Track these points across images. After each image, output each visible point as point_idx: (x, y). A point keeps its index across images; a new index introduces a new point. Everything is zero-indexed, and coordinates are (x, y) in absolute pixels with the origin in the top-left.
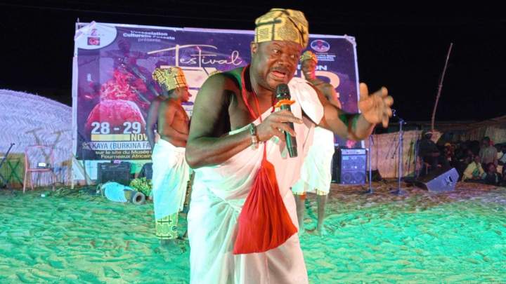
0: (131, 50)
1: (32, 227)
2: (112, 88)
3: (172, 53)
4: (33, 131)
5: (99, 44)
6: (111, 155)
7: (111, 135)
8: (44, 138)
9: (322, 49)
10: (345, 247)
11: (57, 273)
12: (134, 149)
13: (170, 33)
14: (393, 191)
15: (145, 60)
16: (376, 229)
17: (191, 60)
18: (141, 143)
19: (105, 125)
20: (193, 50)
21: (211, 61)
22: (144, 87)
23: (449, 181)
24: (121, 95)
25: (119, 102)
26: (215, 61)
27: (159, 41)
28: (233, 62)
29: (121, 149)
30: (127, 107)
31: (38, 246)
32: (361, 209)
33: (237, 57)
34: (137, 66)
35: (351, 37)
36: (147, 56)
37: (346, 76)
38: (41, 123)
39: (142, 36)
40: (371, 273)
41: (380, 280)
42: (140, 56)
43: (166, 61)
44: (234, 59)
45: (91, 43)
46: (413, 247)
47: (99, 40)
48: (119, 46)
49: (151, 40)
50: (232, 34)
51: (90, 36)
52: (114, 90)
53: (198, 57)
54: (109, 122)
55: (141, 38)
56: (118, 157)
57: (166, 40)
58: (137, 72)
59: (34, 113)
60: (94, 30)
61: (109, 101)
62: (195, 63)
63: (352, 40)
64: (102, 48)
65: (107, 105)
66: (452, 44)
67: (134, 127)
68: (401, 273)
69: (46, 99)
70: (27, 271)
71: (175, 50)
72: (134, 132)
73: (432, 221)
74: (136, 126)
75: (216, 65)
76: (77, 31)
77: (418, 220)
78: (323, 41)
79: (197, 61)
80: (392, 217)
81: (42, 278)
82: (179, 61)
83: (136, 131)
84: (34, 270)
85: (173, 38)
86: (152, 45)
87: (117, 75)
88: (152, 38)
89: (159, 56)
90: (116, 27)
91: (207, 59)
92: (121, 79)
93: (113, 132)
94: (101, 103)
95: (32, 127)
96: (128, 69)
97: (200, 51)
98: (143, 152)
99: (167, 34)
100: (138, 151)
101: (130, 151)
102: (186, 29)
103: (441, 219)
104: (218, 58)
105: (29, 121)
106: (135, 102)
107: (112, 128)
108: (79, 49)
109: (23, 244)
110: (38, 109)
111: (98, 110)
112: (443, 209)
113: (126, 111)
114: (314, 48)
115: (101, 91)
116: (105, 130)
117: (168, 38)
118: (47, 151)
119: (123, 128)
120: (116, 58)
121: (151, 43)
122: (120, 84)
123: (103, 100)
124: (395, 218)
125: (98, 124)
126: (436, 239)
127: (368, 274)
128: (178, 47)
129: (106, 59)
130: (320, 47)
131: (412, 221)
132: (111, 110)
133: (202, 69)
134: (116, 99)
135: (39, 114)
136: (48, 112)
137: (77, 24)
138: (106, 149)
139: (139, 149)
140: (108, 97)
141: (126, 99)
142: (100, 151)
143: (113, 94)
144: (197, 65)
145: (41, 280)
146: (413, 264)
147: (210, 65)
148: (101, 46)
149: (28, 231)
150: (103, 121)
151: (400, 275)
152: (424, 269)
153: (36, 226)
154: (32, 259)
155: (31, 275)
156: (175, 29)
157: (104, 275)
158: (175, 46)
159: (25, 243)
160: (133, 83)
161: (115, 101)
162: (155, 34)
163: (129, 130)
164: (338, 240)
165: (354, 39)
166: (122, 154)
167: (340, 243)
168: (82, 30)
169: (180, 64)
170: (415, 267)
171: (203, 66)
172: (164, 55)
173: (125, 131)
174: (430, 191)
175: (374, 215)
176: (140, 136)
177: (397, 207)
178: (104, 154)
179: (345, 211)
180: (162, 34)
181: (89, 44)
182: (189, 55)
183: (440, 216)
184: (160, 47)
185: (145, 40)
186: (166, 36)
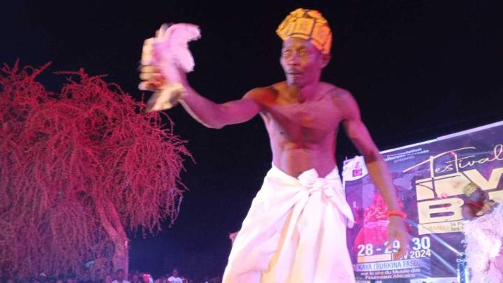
2: (373, 210)
3: (427, 165)
5: (361, 174)
6: (374, 275)
7: (375, 256)
12: (395, 268)
13: (424, 147)
15: (401, 179)
17: (447, 167)
18: (402, 262)
19: (369, 247)
20: (447, 157)
21: (469, 163)
24: (382, 216)
25: (380, 223)
26: (474, 162)
27: (413, 157)
28: (496, 157)
29: (384, 269)
30: (386, 227)
33: (501, 151)
34: (394, 186)
36: (402, 175)
39: (398, 157)
42: (396, 176)
43: (420, 175)
44: (497, 153)
45: (355, 174)
47: (361, 170)
49: (405, 159)
51: (354, 169)
52: (375, 212)
53: (454, 163)
54: (372, 243)
55: (396, 159)
56: (381, 277)
57: (421, 154)
60: (358, 163)
61: (372, 223)
62: (451, 169)
64: (363, 177)
65: (371, 227)
71: (429, 163)
75: (476, 167)
76: (344, 167)
79: (454, 166)
82: (434, 171)
86: (407, 163)
87: (377, 198)
88: (407, 156)
89: (414, 172)
91: (464, 162)
92: (381, 201)
93: (376, 253)
94: (365, 226)
97: (456, 156)
98: (404, 272)
99: (420, 149)
100: (399, 270)
101: (391, 271)
102: (439, 139)
104: (477, 158)
107: (374, 249)
108: (346, 182)
111: (363, 233)
113: (386, 231)
115: (364, 215)
116: (369, 252)
117: (422, 152)
119: (384, 248)
121: (406, 161)
122: (380, 206)
123: (366, 223)
125: (363, 246)
128: (432, 158)
129: (368, 185)
132: (374, 231)
133: (460, 174)
134: (377, 220)
137: (345, 162)
138: (370, 270)
139: (399, 268)
140: (371, 220)
141: (385, 219)
142: (365, 272)
143: (374, 217)
144: (454, 171)
147: (469, 168)
148: (363, 175)
150: (367, 243)
156: (429, 142)
158: (428, 158)
161: (377, 223)
162: (410, 152)
163: (389, 250)
166: (384, 275)
169: (436, 175)
171: (461, 170)
172: (419, 169)
173: (387, 251)
178: (369, 275)
180: (416, 150)
181: (354, 176)
182: (444, 163)
184: (414, 163)
185: (400, 160)
186: (420, 151)
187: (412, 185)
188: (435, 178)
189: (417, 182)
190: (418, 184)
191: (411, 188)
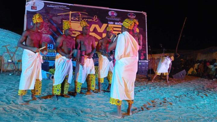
0: (50, 13)
1: (7, 88)
4: (6, 46)
5: (36, 9)
8: (10, 50)
9: (132, 17)
10: (141, 101)
11: (20, 108)
12: (50, 56)
13: (68, 6)
14: (159, 78)
15: (56, 17)
16: (153, 94)
17: (76, 18)
18: (53, 53)
20: (77, 14)
22: (55, 29)
23: (182, 75)
24: (45, 32)
26: (86, 19)
28: (94, 20)
30: (47, 38)
31: (11, 96)
32: (146, 85)
33: (96, 18)
34: (52, 20)
35: (144, 13)
36: (57, 16)
37: (142, 29)
38: (9, 43)
39: (55, 7)
40: (152, 112)
41: (156, 115)
42: (54, 15)
43: (65, 18)
45: (33, 8)
46: (168, 102)
47: (36, 7)
48: (45, 11)
50: (95, 8)
51: (32, 5)
52: (42, 30)
53: (79, 17)
57: (66, 9)
58: (52, 22)
59: (6, 38)
62: (78, 20)
63: (145, 14)
64: (37, 11)
66: (186, 18)
67: (50, 46)
68: (164, 112)
69: (12, 32)
70: (7, 107)
71: (69, 14)
72: (50, 48)
73: (175, 91)
74: (52, 46)
75: (87, 21)
76: (27, 3)
77: (170, 91)
78: (133, 13)
79: (79, 19)
80: (159, 89)
81: (14, 110)
82: (71, 18)
83: (51, 48)
84: (10, 106)
85: (69, 8)
86: (60, 11)
88: (60, 8)
89: (62, 16)
90: (44, 2)
91: (83, 18)
92: (46, 25)
95: (5, 44)
96: (49, 21)
97: (80, 15)
98: (54, 57)
101: (48, 57)
102: (75, 5)
103: (179, 91)
104: (88, 18)
105: (4, 42)
106: (51, 36)
108: (27, 11)
109: (3, 95)
110: (8, 37)
112: (180, 87)
113: (47, 39)
114: (129, 16)
118: (12, 55)
120: (43, 16)
122: (45, 27)
124: (160, 89)
126: (177, 99)
127: (151, 112)
128: (71, 13)
130: (132, 16)
131: (167, 91)
135: (8, 39)
136: (13, 38)
139: (52, 56)
141: (47, 34)
143: (42, 32)
144: (79, 21)
145: (14, 111)
146: (168, 109)
149: (6, 90)
151: (164, 113)
152: (173, 111)
153: (9, 87)
154: (8, 102)
155: (9, 108)
156: (70, 5)
157: (40, 109)
158: (69, 12)
159: (5, 94)
160: (50, 27)
162: (61, 6)
164: (137, 98)
165: (146, 13)
166: (45, 58)
167: (138, 99)
168: (29, 2)
169: (72, 20)
170: (169, 110)
172: (64, 16)
174: (174, 79)
175: (152, 88)
176: (53, 50)
177: (161, 85)
179: (139, 86)
181: (32, 9)
182: (75, 16)
183: (178, 89)
184: (63, 12)
185: (56, 9)
186: (66, 7)
187: (61, 22)
188: (71, 21)
189: (63, 21)
190: (63, 22)
191: (60, 23)
